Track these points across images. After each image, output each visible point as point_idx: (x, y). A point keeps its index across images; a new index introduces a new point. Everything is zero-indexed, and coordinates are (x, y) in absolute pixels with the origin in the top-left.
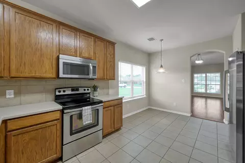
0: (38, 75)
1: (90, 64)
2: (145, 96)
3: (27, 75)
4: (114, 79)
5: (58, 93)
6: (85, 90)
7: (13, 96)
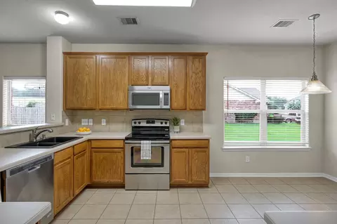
0: (114, 107)
1: (161, 92)
2: (307, 146)
3: (108, 107)
4: (204, 109)
5: (133, 125)
6: (162, 123)
7: (105, 124)
